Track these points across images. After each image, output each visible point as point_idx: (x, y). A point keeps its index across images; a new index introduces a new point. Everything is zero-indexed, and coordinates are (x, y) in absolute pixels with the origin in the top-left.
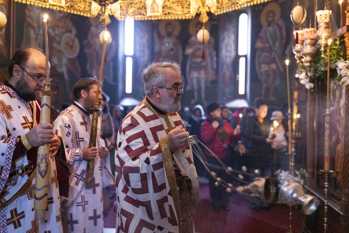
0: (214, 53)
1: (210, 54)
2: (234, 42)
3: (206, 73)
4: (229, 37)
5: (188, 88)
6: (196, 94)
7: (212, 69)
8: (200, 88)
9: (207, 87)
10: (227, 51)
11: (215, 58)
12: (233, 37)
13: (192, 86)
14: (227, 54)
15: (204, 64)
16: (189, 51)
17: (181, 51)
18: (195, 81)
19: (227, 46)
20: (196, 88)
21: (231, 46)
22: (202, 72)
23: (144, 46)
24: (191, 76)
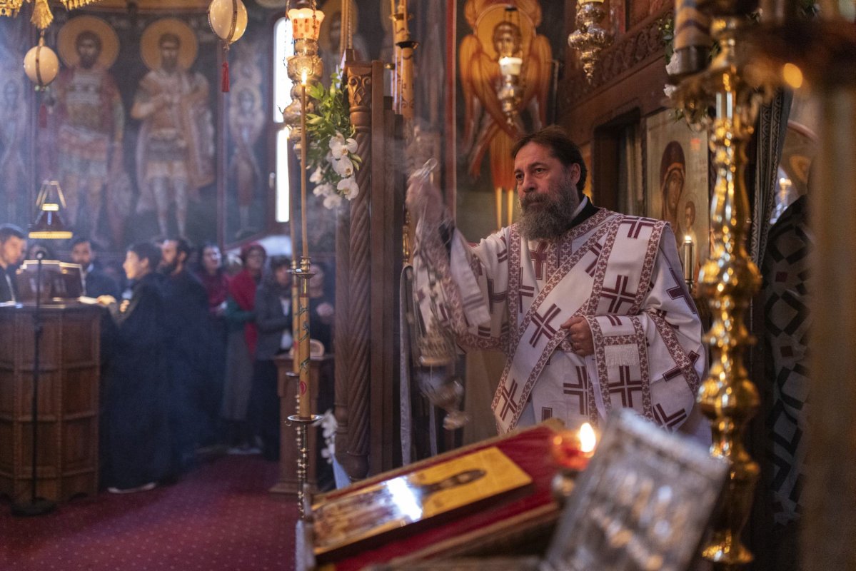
0: (209, 116)
1: (199, 118)
2: (262, 88)
3: (188, 168)
4: (248, 76)
5: (141, 206)
6: (162, 221)
7: (204, 157)
8: (172, 206)
9: (190, 203)
10: (242, 112)
11: (210, 130)
12: (257, 77)
13: (153, 200)
14: (242, 120)
15: (182, 144)
16: (142, 109)
17: (120, 109)
18: (158, 189)
19: (240, 98)
20: (162, 204)
21: (253, 100)
22: (178, 165)
23: (16, 92)
24: (150, 175)
